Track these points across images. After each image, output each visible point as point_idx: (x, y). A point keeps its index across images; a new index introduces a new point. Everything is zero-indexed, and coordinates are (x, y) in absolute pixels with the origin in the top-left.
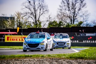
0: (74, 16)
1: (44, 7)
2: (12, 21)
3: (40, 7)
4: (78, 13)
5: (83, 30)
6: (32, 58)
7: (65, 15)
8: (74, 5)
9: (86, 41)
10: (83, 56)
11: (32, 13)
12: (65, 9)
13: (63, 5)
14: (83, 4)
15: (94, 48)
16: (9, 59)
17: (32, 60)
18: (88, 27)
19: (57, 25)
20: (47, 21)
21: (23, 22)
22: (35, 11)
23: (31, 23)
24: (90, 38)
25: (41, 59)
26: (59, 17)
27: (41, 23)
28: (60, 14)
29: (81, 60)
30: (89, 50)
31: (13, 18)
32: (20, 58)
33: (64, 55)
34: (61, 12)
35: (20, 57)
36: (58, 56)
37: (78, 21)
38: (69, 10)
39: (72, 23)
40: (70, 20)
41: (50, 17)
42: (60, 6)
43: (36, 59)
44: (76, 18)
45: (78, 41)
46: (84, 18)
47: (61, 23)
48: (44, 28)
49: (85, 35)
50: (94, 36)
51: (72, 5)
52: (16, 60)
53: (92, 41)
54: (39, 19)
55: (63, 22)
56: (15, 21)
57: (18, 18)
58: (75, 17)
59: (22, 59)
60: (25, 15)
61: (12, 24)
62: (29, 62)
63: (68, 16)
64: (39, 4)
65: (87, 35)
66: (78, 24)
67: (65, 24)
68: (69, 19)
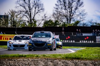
0: (70, 15)
1: (39, 6)
2: (6, 19)
3: (35, 6)
4: (75, 12)
5: (80, 30)
6: (26, 58)
7: (61, 14)
8: (71, 4)
9: (82, 41)
10: (80, 56)
11: (27, 12)
12: (62, 8)
13: (60, 3)
14: (80, 3)
15: (90, 48)
16: (2, 59)
17: (26, 60)
18: (85, 27)
19: (53, 24)
20: (43, 20)
21: (17, 21)
22: (30, 9)
23: (25, 22)
24: (86, 38)
25: (36, 59)
26: (55, 16)
27: (36, 22)
28: (56, 13)
29: (77, 60)
30: (86, 51)
31: (6, 16)
32: (14, 58)
33: (60, 55)
34: (57, 11)
35: (14, 56)
36: (53, 56)
37: (74, 20)
38: (65, 9)
39: (68, 23)
40: (66, 20)
41: (46, 16)
42: (56, 5)
43: (30, 60)
44: (73, 18)
45: (74, 41)
46: (81, 18)
47: (57, 22)
48: (39, 27)
49: (82, 35)
50: (91, 36)
51: (69, 3)
52: (9, 60)
53: (88, 41)
54: (34, 18)
55: (59, 21)
56: (9, 19)
57: (12, 17)
58: (72, 16)
59: (16, 59)
60: (20, 13)
61: (5, 23)
62: (23, 62)
63: (64, 15)
64: (34, 2)
65: (83, 35)
66: (74, 23)
67: (61, 24)
68: (65, 18)
